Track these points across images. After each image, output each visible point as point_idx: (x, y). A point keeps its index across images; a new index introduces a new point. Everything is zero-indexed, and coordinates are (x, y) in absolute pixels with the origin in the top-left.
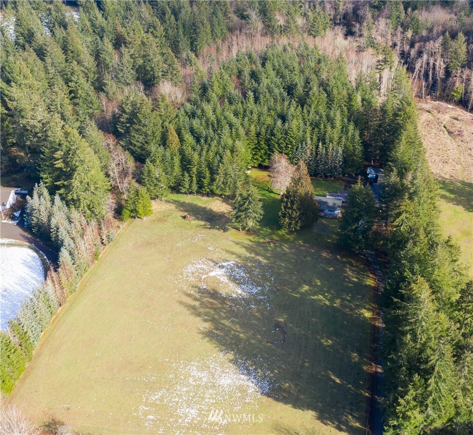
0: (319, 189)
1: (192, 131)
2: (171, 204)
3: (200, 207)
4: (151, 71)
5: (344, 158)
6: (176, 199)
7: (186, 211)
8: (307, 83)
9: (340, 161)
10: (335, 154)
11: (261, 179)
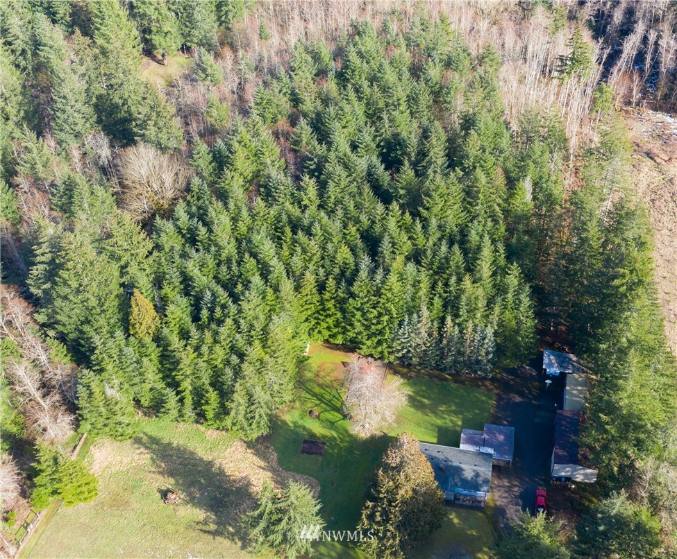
0: (443, 408)
1: (186, 280)
2: (142, 449)
3: (201, 460)
4: (123, 104)
5: (497, 345)
6: (154, 434)
7: (171, 473)
8: (424, 137)
9: (487, 353)
10: (478, 337)
11: (328, 374)
